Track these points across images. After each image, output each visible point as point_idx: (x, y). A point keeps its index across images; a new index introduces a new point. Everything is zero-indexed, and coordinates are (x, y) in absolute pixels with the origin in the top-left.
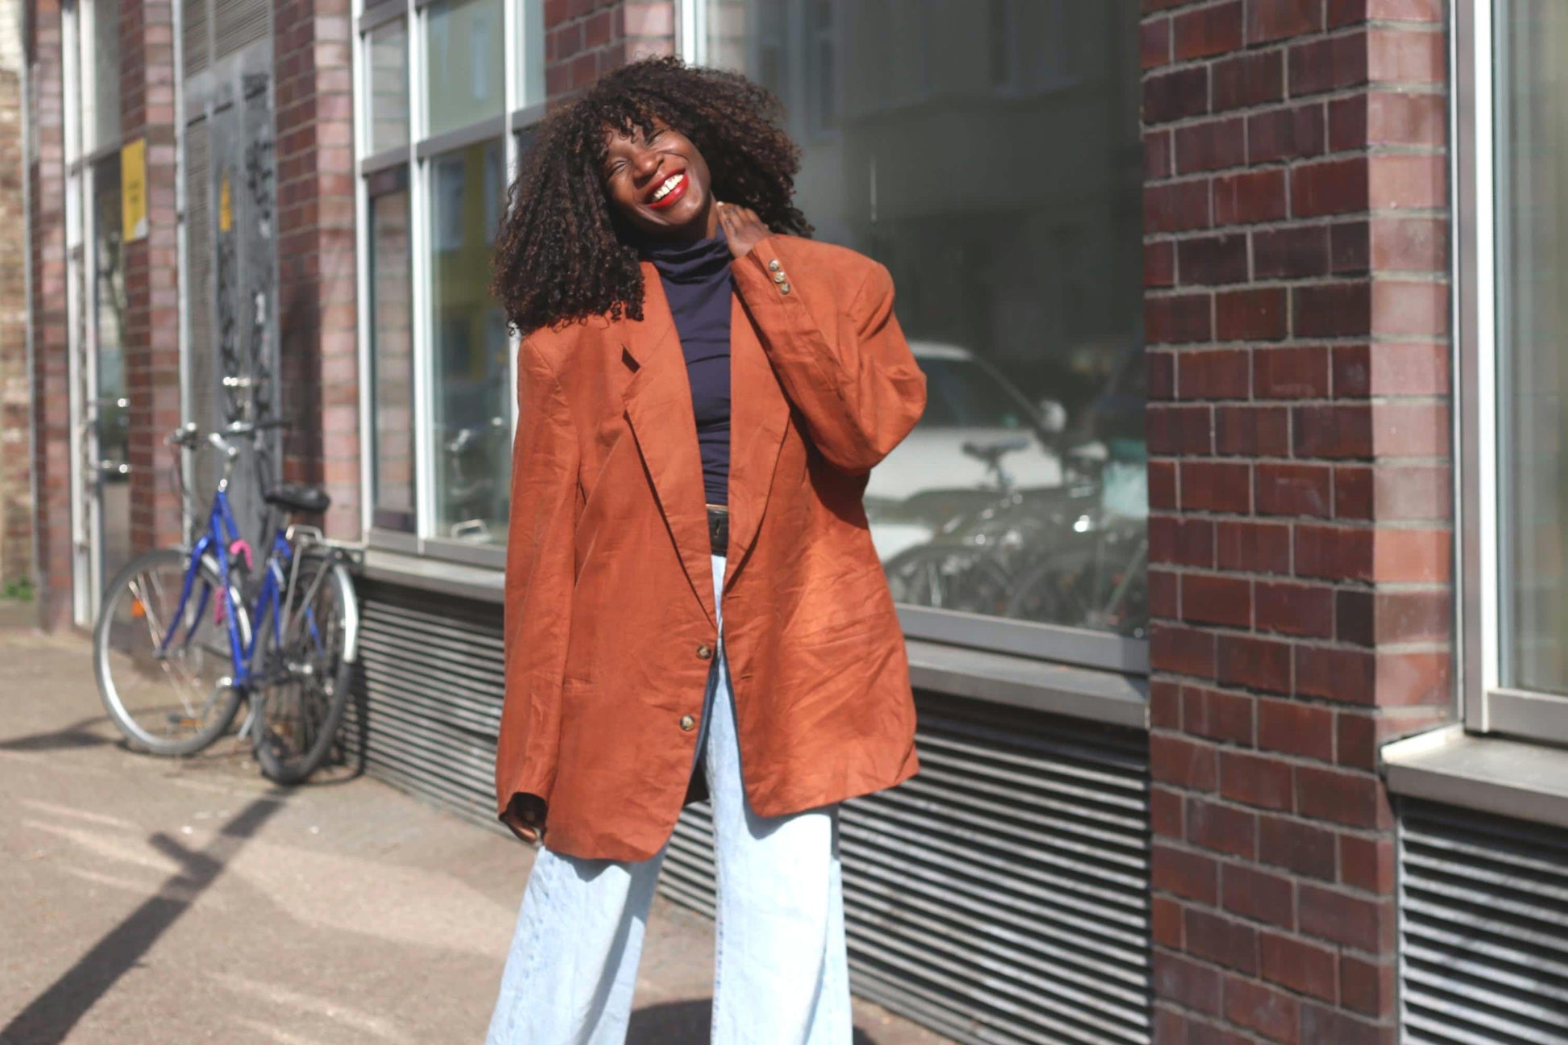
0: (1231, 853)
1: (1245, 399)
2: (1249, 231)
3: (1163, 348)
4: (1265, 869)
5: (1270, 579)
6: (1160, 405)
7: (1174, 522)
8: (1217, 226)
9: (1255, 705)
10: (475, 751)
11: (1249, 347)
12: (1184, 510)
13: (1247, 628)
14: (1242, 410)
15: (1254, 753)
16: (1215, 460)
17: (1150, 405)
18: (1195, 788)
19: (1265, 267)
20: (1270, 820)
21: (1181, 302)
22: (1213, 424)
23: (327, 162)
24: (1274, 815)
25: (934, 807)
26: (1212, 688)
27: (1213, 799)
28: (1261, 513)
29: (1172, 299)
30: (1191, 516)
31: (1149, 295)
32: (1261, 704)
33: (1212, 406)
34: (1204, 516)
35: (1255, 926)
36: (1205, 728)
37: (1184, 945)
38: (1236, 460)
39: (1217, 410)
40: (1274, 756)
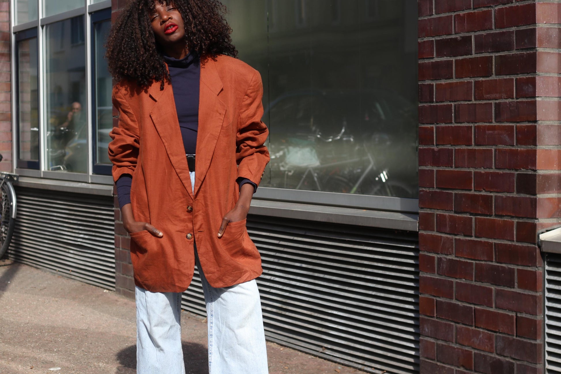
0: (460, 278)
1: (471, 101)
2: (473, 35)
3: (428, 82)
4: (478, 284)
5: (482, 171)
6: (426, 105)
7: (433, 149)
8: (456, 33)
9: (473, 220)
10: (72, 252)
11: (472, 80)
12: (437, 145)
13: (471, 190)
14: (468, 104)
15: (473, 238)
16: (454, 125)
17: (420, 105)
18: (442, 254)
19: (480, 48)
20: (481, 264)
21: (437, 65)
22: (453, 111)
24: (483, 263)
25: (304, 266)
26: (452, 214)
27: (452, 257)
28: (477, 144)
29: (432, 62)
30: (441, 147)
31: (421, 62)
32: (476, 218)
33: (453, 104)
34: (449, 147)
35: (473, 306)
36: (448, 230)
37: (435, 315)
38: (465, 125)
39: (455, 106)
40: (483, 240)
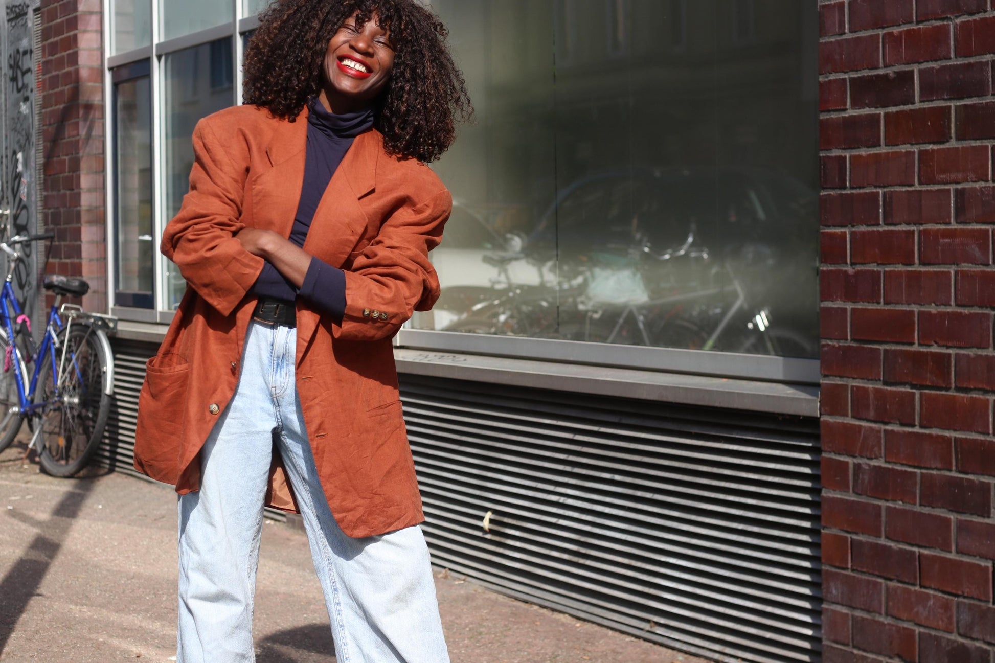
0: (894, 500)
1: (912, 185)
2: (916, 68)
3: (835, 153)
4: (926, 510)
5: (933, 309)
6: (832, 192)
7: (846, 272)
8: (885, 66)
9: (917, 397)
11: (915, 149)
12: (852, 264)
13: (912, 344)
14: (908, 191)
15: (917, 430)
16: (883, 228)
17: (823, 193)
18: (861, 457)
19: (928, 91)
20: (932, 475)
21: (852, 122)
22: (881, 203)
23: (85, 60)
25: (618, 478)
26: (879, 386)
27: (880, 463)
28: (923, 263)
29: (844, 118)
30: (859, 268)
31: (823, 116)
32: (921, 394)
33: (881, 191)
34: (873, 267)
35: (916, 549)
36: (872, 414)
37: (849, 566)
38: (903, 227)
39: (884, 194)
40: (935, 432)
